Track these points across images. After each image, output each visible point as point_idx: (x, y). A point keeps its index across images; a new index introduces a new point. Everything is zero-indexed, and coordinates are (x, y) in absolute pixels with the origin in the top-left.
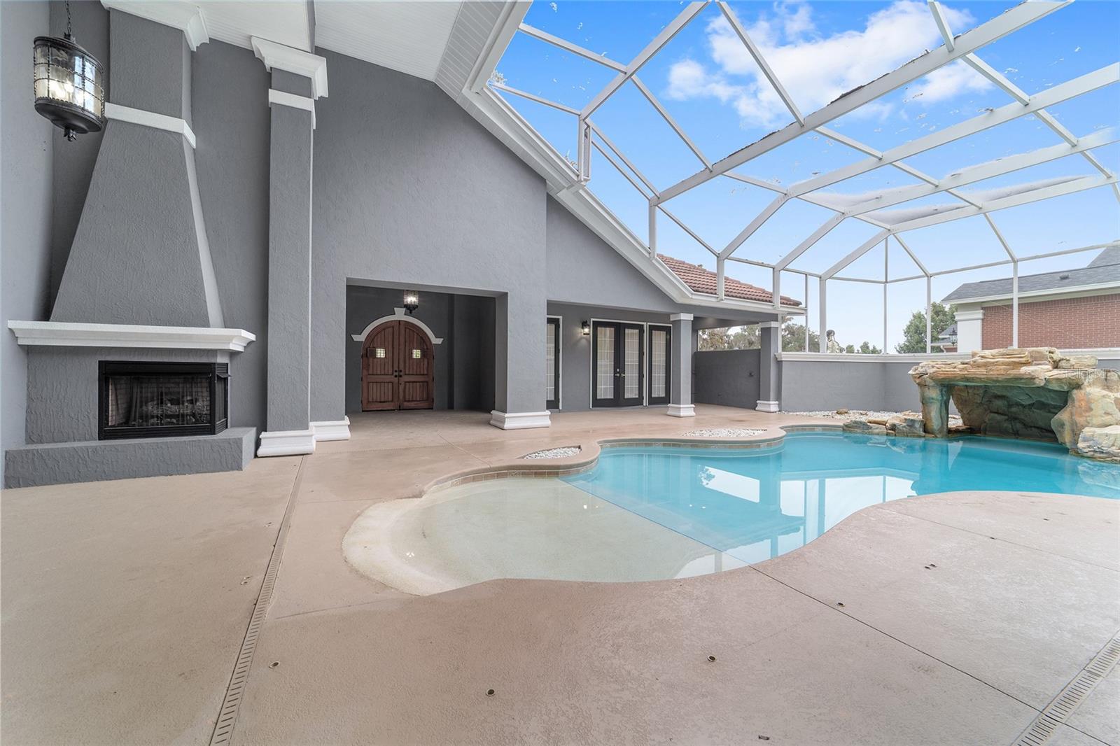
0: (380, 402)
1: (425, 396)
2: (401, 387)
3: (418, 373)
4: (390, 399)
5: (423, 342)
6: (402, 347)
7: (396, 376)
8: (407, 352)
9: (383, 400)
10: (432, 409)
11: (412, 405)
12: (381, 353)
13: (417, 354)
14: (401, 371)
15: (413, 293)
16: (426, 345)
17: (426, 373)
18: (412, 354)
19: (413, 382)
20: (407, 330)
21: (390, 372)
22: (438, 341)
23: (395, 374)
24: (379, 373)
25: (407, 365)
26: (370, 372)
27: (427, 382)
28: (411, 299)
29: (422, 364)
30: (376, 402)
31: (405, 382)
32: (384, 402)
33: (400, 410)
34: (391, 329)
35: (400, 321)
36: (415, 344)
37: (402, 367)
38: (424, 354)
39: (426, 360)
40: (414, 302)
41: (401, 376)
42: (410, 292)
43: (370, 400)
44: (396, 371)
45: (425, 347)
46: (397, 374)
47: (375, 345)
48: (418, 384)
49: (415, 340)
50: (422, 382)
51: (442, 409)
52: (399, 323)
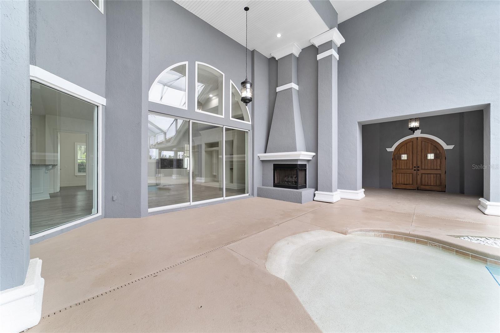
0: (404, 184)
1: (438, 183)
2: (419, 177)
3: (433, 168)
4: (411, 182)
5: (436, 148)
6: (419, 153)
7: (415, 170)
8: (423, 156)
9: (406, 183)
10: (445, 192)
11: (427, 188)
12: (404, 157)
13: (431, 156)
14: (418, 167)
15: (415, 120)
16: (439, 151)
17: (439, 168)
18: (427, 156)
19: (428, 174)
20: (423, 143)
21: (411, 167)
22: (451, 147)
24: (403, 168)
25: (423, 163)
26: (398, 167)
27: (440, 174)
28: (413, 124)
29: (435, 163)
30: (402, 184)
31: (422, 174)
32: (406, 184)
33: (418, 190)
34: (411, 143)
35: (417, 138)
36: (429, 151)
37: (419, 164)
38: (436, 157)
39: (439, 161)
40: (418, 126)
41: (418, 170)
42: (411, 120)
43: (398, 182)
44: (415, 167)
45: (438, 152)
47: (401, 153)
48: (432, 175)
49: (430, 148)
50: (435, 174)
51: (453, 193)
52: (417, 139)
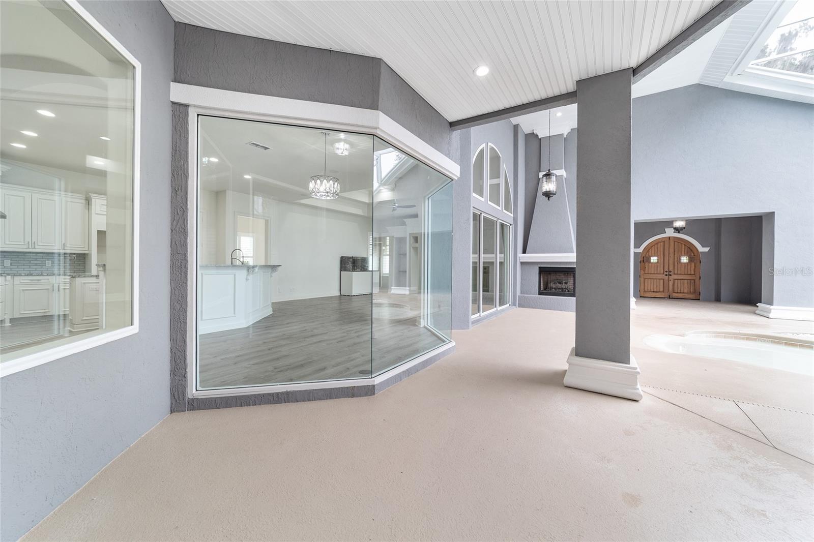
0: (654, 292)
1: (692, 290)
2: (671, 283)
3: (686, 273)
4: (662, 290)
5: (690, 250)
6: (672, 255)
7: (666, 275)
8: (676, 259)
9: (655, 290)
10: (699, 300)
11: (680, 295)
12: (654, 259)
13: (684, 259)
14: (670, 272)
16: (693, 253)
17: (693, 273)
18: (680, 259)
19: (681, 279)
20: (676, 243)
21: (662, 272)
22: (706, 249)
23: (665, 273)
24: (653, 272)
25: (676, 267)
26: (647, 272)
27: (694, 280)
28: (679, 224)
29: (689, 268)
30: (651, 291)
31: (674, 279)
32: (657, 292)
33: (669, 298)
34: (662, 244)
35: (669, 237)
36: (683, 252)
37: (671, 269)
38: (691, 260)
39: (693, 265)
41: (670, 275)
43: (646, 290)
45: (692, 255)
46: (667, 273)
47: (650, 254)
48: (686, 281)
49: (683, 250)
50: (689, 280)
51: (708, 300)
52: (669, 239)
